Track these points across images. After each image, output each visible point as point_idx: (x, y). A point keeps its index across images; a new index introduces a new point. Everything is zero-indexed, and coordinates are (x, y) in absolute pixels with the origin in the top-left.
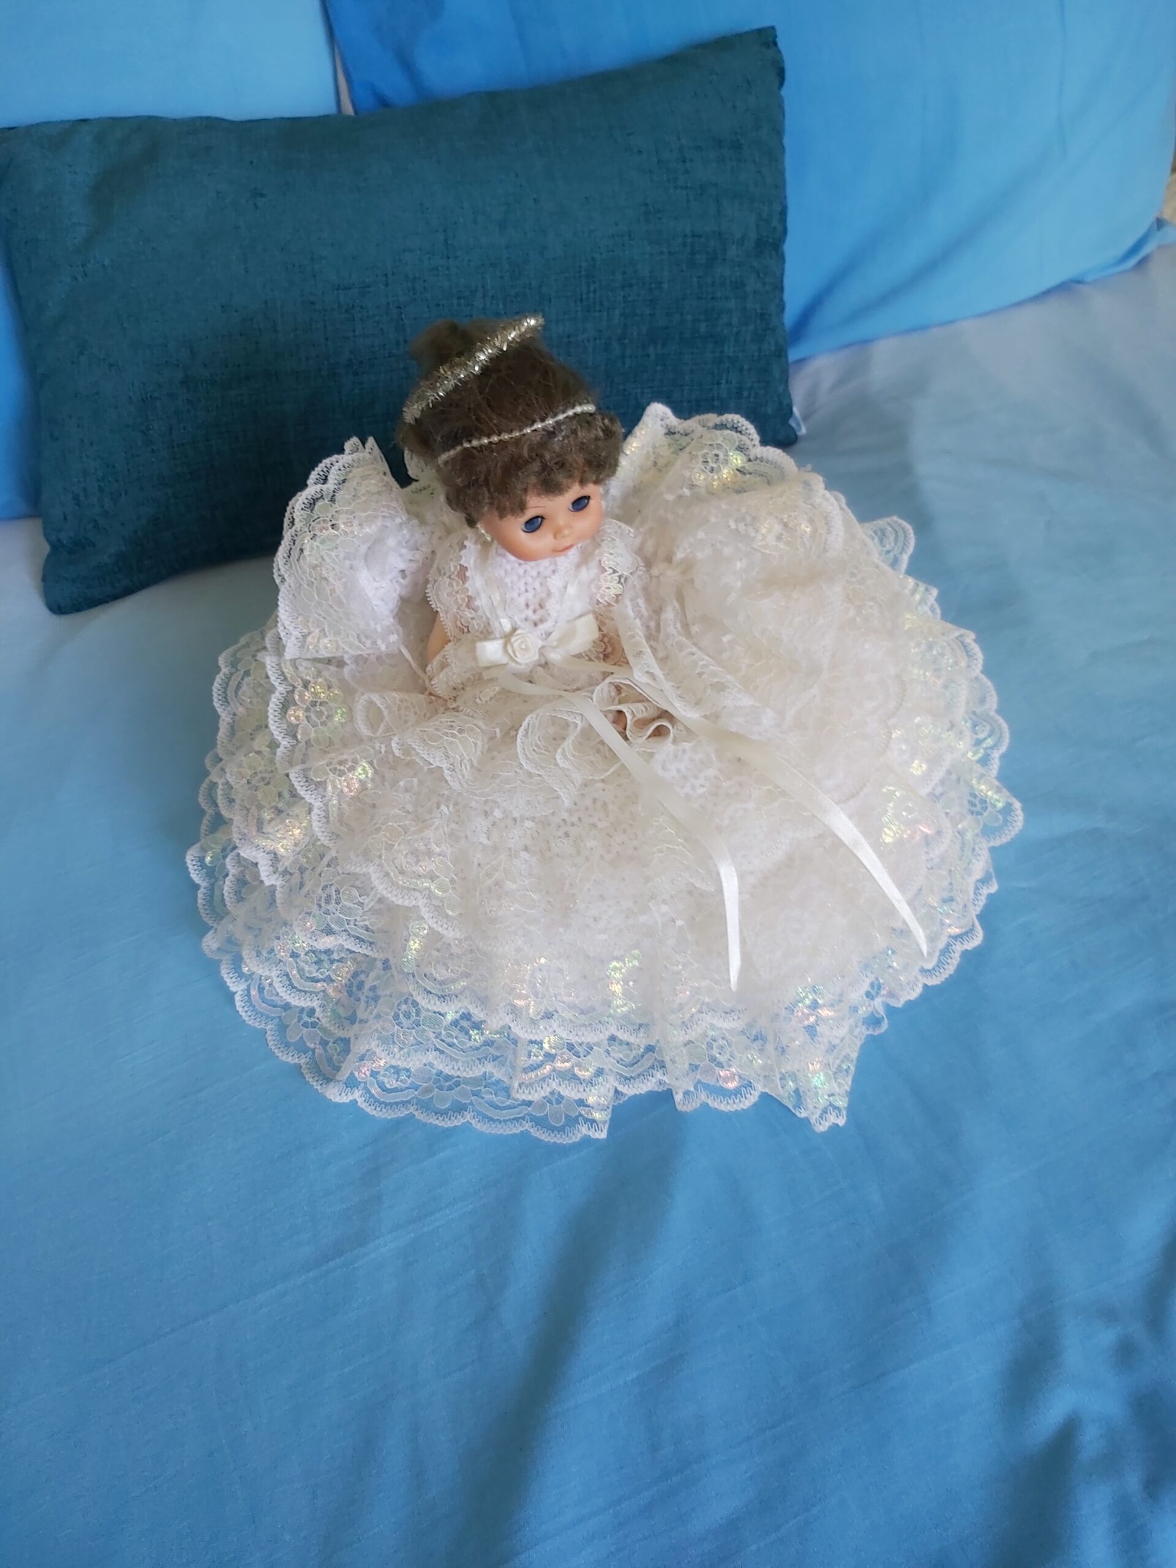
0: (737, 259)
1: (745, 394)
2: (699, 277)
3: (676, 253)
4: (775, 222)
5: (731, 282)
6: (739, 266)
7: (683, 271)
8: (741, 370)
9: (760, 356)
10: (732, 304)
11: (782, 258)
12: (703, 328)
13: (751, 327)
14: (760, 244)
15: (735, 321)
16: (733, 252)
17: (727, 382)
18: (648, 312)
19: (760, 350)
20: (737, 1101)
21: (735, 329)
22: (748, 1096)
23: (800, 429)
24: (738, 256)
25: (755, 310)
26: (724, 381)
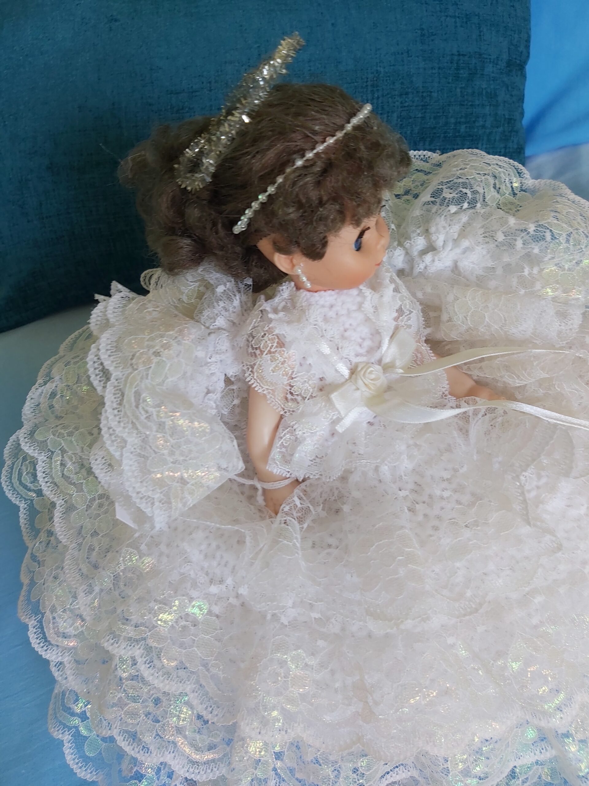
0: (493, 75)
2: (461, 88)
3: (444, 68)
4: (522, 48)
5: (487, 92)
6: (493, 80)
7: (449, 83)
11: (524, 76)
13: (501, 129)
14: (509, 64)
15: (488, 124)
16: (489, 69)
21: (488, 131)
24: (493, 73)
25: (504, 115)
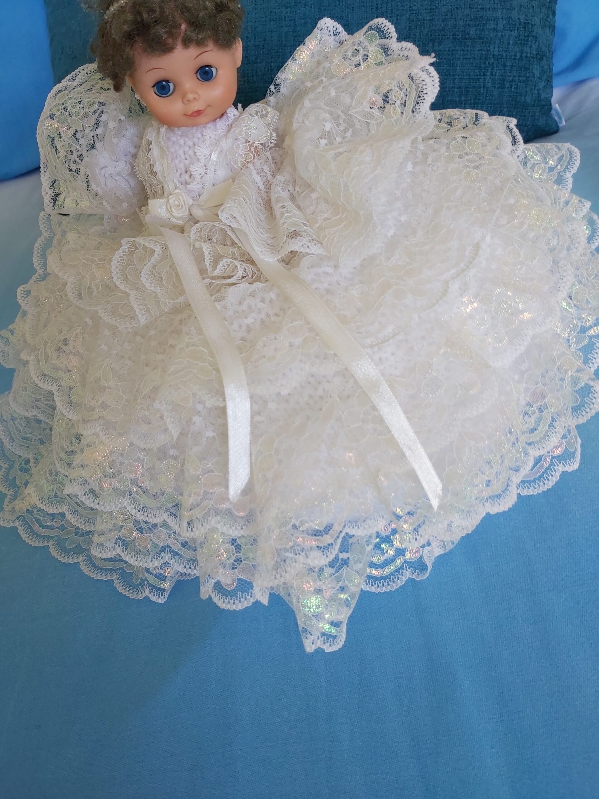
1: (507, 85)
8: (505, 65)
9: (521, 56)
10: (499, 14)
12: (472, 32)
13: (515, 33)
15: (500, 27)
17: (492, 75)
18: (428, 18)
19: (522, 52)
20: (232, 602)
21: (500, 34)
22: (243, 600)
23: (561, 123)
25: (519, 19)
26: (489, 74)
